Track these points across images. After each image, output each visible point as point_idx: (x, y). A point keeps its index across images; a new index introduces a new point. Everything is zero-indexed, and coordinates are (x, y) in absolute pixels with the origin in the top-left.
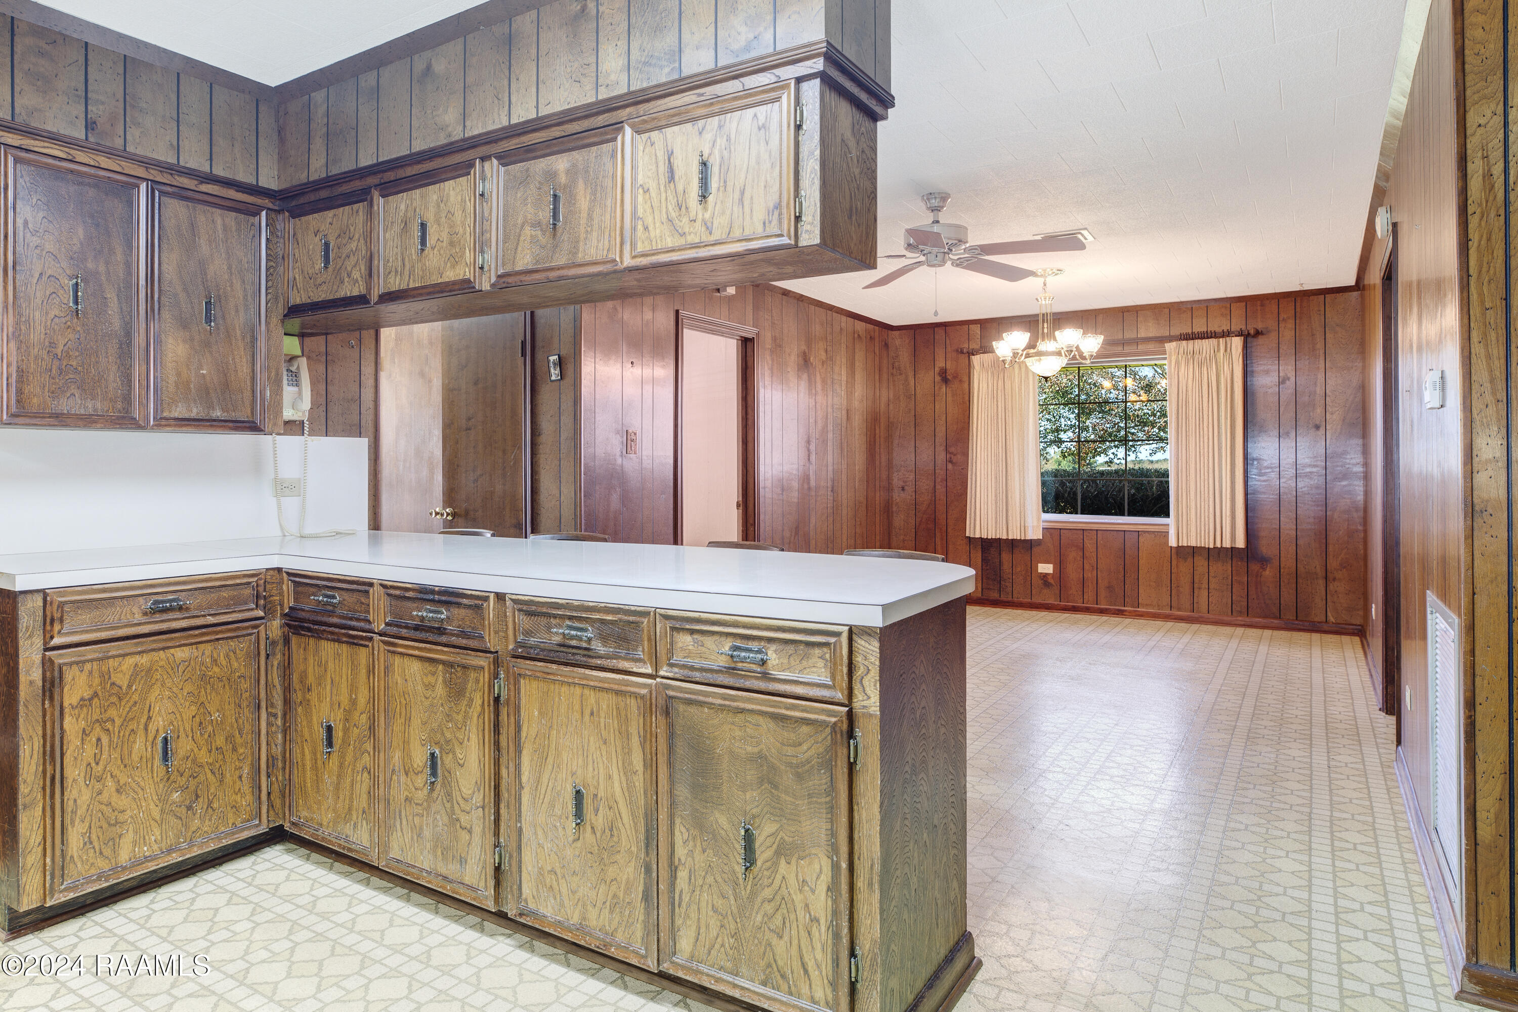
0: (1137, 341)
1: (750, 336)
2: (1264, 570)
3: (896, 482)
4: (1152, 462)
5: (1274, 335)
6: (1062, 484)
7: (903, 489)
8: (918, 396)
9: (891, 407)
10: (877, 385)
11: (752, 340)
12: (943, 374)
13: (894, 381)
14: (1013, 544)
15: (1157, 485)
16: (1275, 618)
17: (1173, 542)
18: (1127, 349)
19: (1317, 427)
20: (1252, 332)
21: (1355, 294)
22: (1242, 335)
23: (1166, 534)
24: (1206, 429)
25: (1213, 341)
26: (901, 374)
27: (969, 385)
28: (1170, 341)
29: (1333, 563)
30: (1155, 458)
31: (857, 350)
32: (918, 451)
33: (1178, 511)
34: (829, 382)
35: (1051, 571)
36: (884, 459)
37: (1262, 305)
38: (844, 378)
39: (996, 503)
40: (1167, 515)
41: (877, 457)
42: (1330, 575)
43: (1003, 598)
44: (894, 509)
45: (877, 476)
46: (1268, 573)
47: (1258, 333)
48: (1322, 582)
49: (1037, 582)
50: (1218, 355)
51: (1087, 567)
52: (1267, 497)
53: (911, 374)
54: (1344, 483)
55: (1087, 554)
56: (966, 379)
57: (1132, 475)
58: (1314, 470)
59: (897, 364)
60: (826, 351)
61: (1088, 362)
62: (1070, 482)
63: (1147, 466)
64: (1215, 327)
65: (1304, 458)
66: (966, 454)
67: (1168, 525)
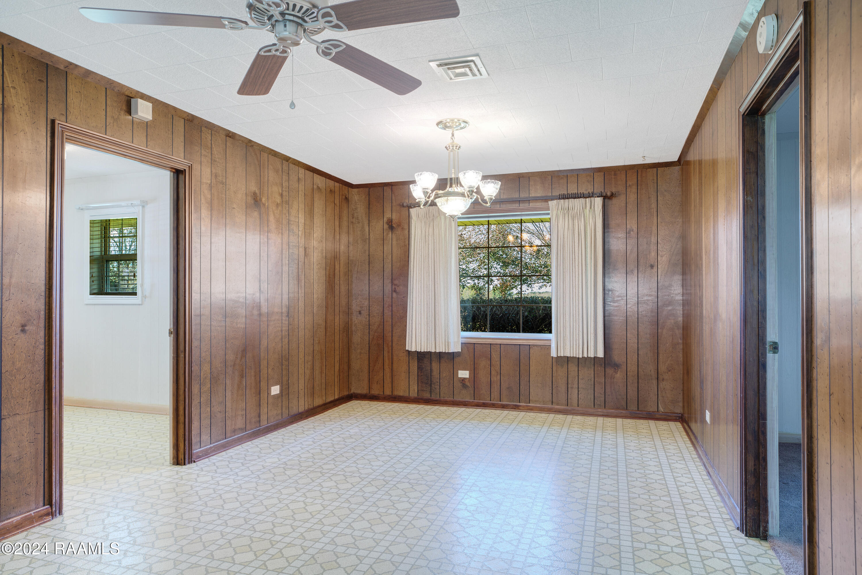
0: (528, 200)
1: (181, 167)
2: (616, 373)
3: (355, 307)
4: (540, 293)
5: (623, 197)
6: (478, 308)
7: (360, 313)
8: (372, 240)
9: (351, 248)
10: (337, 229)
11: (183, 172)
12: (390, 223)
13: (353, 228)
14: (440, 355)
15: (543, 309)
16: (623, 409)
17: (554, 354)
18: (522, 206)
19: (652, 267)
20: (609, 194)
21: (677, 168)
22: (602, 196)
23: (548, 348)
24: (577, 267)
25: (582, 200)
26: (359, 223)
27: (409, 232)
28: (552, 200)
29: (663, 368)
30: (541, 291)
31: (316, 199)
32: (371, 283)
33: (557, 329)
34: (285, 222)
35: (467, 376)
36: (343, 288)
37: (615, 175)
38: (302, 220)
39: (427, 324)
40: (550, 332)
41: (337, 287)
42: (660, 377)
43: (433, 397)
44: (354, 328)
45: (337, 303)
46: (619, 375)
47: (613, 195)
48: (655, 382)
49: (458, 385)
50: (585, 210)
51: (493, 372)
52: (618, 319)
53: (366, 223)
54: (670, 308)
55: (493, 362)
56: (406, 227)
57: (526, 302)
58: (650, 298)
59: (355, 215)
60: (282, 195)
61: (489, 205)
62: (483, 307)
63: (538, 295)
64: (583, 190)
65: (644, 290)
66: (406, 285)
67: (550, 340)
